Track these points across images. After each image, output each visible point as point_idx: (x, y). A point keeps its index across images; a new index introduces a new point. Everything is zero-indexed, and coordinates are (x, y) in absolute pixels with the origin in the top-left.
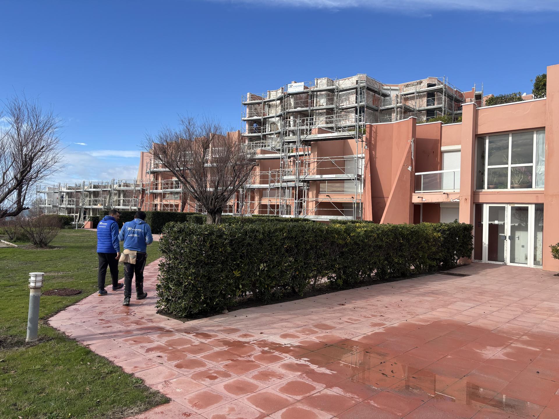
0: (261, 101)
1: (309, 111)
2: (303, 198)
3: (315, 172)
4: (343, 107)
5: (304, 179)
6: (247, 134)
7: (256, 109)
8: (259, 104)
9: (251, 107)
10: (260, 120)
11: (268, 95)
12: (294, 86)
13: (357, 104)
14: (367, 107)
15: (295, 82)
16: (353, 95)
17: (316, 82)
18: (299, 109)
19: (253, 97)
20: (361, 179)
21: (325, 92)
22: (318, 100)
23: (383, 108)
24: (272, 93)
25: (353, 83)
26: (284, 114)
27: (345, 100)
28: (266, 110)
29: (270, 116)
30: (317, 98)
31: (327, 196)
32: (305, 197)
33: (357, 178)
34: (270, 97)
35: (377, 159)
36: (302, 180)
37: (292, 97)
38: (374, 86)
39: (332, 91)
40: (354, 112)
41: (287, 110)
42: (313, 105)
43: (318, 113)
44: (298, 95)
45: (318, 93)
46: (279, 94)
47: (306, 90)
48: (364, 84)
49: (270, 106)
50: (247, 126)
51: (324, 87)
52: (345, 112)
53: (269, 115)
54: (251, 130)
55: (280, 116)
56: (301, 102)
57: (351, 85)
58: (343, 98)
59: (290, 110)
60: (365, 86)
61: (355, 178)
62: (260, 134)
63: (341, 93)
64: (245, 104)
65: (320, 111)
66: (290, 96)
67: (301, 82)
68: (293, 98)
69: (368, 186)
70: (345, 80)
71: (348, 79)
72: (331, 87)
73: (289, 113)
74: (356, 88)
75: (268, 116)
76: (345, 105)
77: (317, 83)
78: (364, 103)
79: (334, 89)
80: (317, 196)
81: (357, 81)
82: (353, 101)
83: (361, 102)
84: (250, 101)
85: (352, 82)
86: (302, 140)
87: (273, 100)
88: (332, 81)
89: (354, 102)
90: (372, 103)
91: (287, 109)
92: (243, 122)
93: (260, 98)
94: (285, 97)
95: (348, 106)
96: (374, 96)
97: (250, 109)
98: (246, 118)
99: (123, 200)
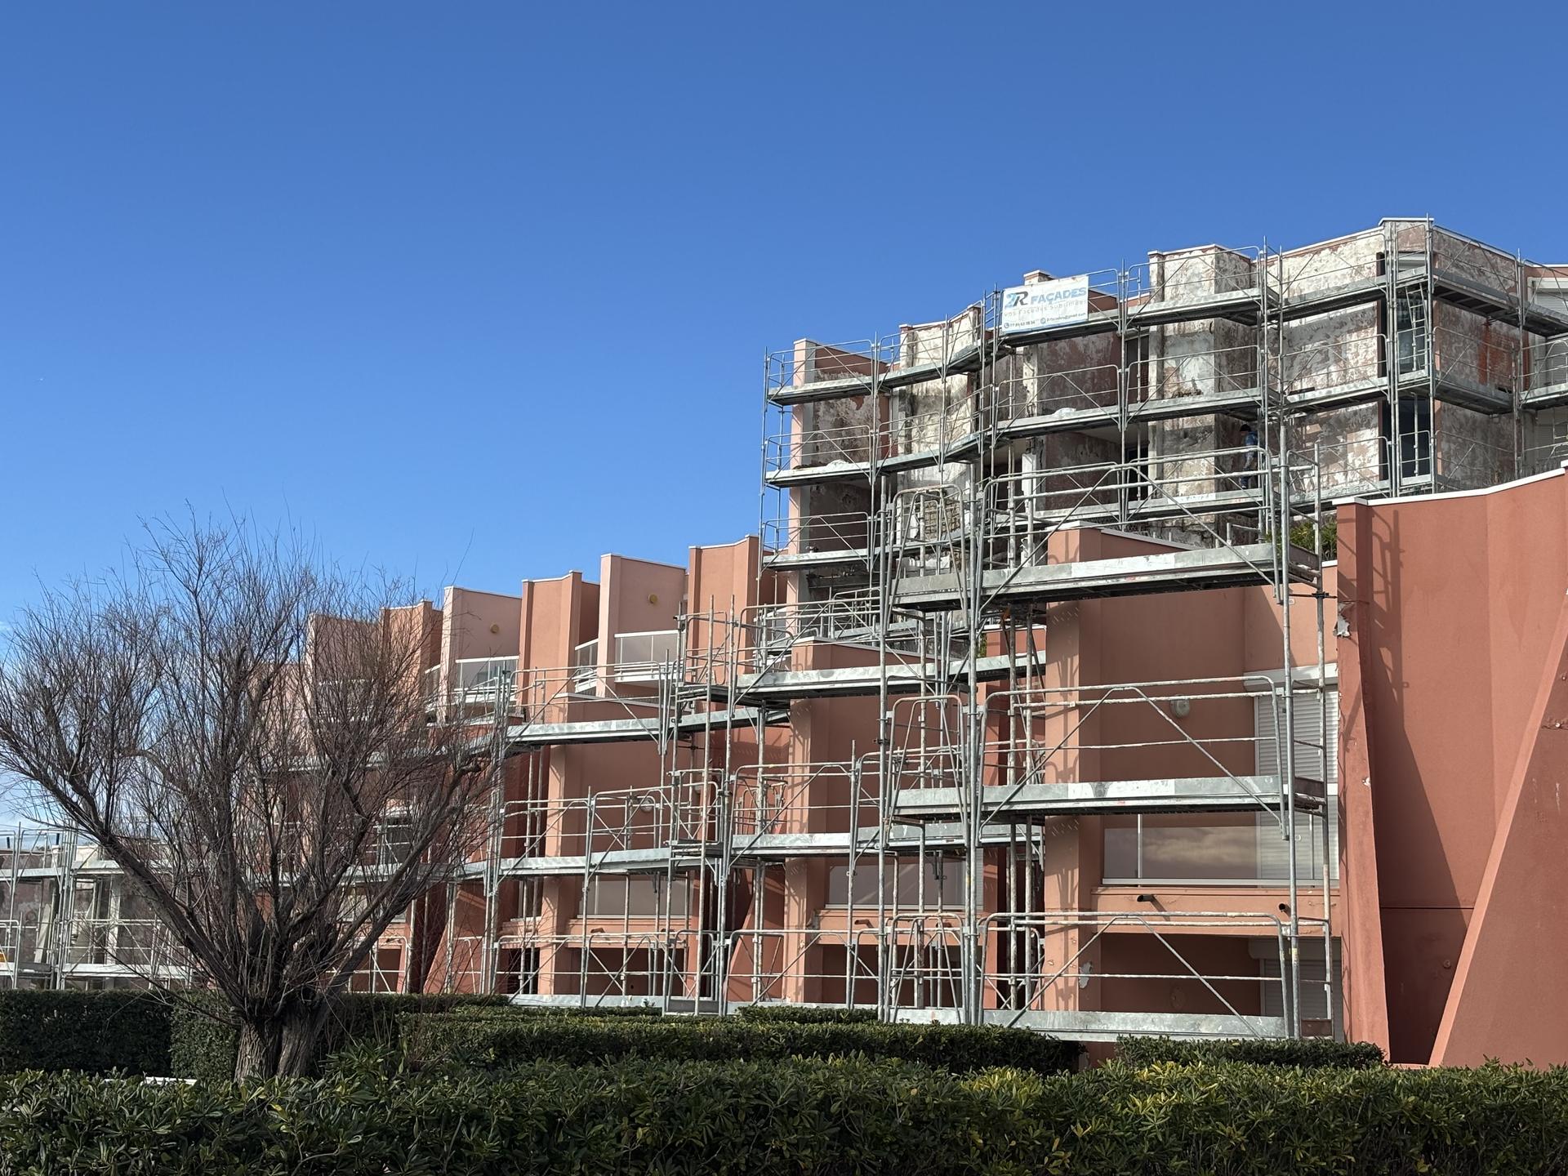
0: (867, 379)
1: (1123, 427)
2: (1013, 913)
3: (1070, 765)
4: (1309, 395)
5: (1008, 802)
6: (792, 555)
7: (842, 423)
8: (858, 393)
9: (816, 411)
10: (861, 477)
11: (904, 349)
12: (1034, 299)
13: (1385, 380)
14: (1443, 393)
15: (1044, 277)
16: (1363, 335)
17: (1154, 268)
18: (1065, 415)
19: (824, 362)
20: (1325, 806)
21: (1207, 322)
22: (1170, 364)
23: (1539, 394)
24: (922, 335)
25: (1359, 269)
26: (986, 446)
27: (1319, 357)
28: (895, 425)
29: (911, 457)
30: (1162, 353)
31: (1141, 899)
32: (1020, 907)
33: (1295, 797)
34: (913, 359)
35: (1405, 691)
36: (996, 809)
37: (1028, 357)
38: (1481, 280)
39: (1244, 313)
40: (1375, 420)
41: (1002, 424)
42: (1145, 393)
43: (1172, 432)
44: (1062, 345)
45: (1171, 328)
46: (964, 339)
47: (1100, 317)
48: (1422, 271)
49: (913, 406)
50: (794, 512)
51: (1199, 293)
52: (1321, 422)
53: (909, 450)
54: (814, 533)
55: (966, 454)
56: (1075, 378)
57: (1347, 281)
58: (1309, 347)
59: (1018, 422)
60: (1425, 285)
61: (1285, 797)
62: (863, 552)
63: (1294, 323)
64: (783, 401)
65: (1185, 423)
66: (1020, 350)
67: (1071, 273)
68: (1035, 359)
69: (1361, 843)
70: (1318, 252)
71: (1334, 249)
72: (1238, 296)
73: (1014, 436)
74: (1377, 295)
75: (902, 458)
76: (1321, 385)
77: (1161, 276)
78: (1424, 373)
79: (1252, 303)
80: (1088, 902)
81: (1381, 256)
82: (1365, 364)
83: (1406, 368)
84: (807, 381)
85: (1352, 262)
86: (993, 593)
87: (931, 374)
88: (1248, 261)
89: (1373, 371)
90: (1475, 373)
91: (1003, 416)
92: (773, 493)
93: (861, 365)
94: (988, 354)
95: (1338, 390)
96: (1485, 334)
97: (811, 424)
98: (786, 474)
99: (121, 929)
